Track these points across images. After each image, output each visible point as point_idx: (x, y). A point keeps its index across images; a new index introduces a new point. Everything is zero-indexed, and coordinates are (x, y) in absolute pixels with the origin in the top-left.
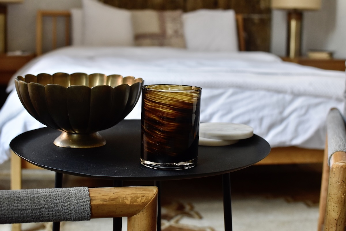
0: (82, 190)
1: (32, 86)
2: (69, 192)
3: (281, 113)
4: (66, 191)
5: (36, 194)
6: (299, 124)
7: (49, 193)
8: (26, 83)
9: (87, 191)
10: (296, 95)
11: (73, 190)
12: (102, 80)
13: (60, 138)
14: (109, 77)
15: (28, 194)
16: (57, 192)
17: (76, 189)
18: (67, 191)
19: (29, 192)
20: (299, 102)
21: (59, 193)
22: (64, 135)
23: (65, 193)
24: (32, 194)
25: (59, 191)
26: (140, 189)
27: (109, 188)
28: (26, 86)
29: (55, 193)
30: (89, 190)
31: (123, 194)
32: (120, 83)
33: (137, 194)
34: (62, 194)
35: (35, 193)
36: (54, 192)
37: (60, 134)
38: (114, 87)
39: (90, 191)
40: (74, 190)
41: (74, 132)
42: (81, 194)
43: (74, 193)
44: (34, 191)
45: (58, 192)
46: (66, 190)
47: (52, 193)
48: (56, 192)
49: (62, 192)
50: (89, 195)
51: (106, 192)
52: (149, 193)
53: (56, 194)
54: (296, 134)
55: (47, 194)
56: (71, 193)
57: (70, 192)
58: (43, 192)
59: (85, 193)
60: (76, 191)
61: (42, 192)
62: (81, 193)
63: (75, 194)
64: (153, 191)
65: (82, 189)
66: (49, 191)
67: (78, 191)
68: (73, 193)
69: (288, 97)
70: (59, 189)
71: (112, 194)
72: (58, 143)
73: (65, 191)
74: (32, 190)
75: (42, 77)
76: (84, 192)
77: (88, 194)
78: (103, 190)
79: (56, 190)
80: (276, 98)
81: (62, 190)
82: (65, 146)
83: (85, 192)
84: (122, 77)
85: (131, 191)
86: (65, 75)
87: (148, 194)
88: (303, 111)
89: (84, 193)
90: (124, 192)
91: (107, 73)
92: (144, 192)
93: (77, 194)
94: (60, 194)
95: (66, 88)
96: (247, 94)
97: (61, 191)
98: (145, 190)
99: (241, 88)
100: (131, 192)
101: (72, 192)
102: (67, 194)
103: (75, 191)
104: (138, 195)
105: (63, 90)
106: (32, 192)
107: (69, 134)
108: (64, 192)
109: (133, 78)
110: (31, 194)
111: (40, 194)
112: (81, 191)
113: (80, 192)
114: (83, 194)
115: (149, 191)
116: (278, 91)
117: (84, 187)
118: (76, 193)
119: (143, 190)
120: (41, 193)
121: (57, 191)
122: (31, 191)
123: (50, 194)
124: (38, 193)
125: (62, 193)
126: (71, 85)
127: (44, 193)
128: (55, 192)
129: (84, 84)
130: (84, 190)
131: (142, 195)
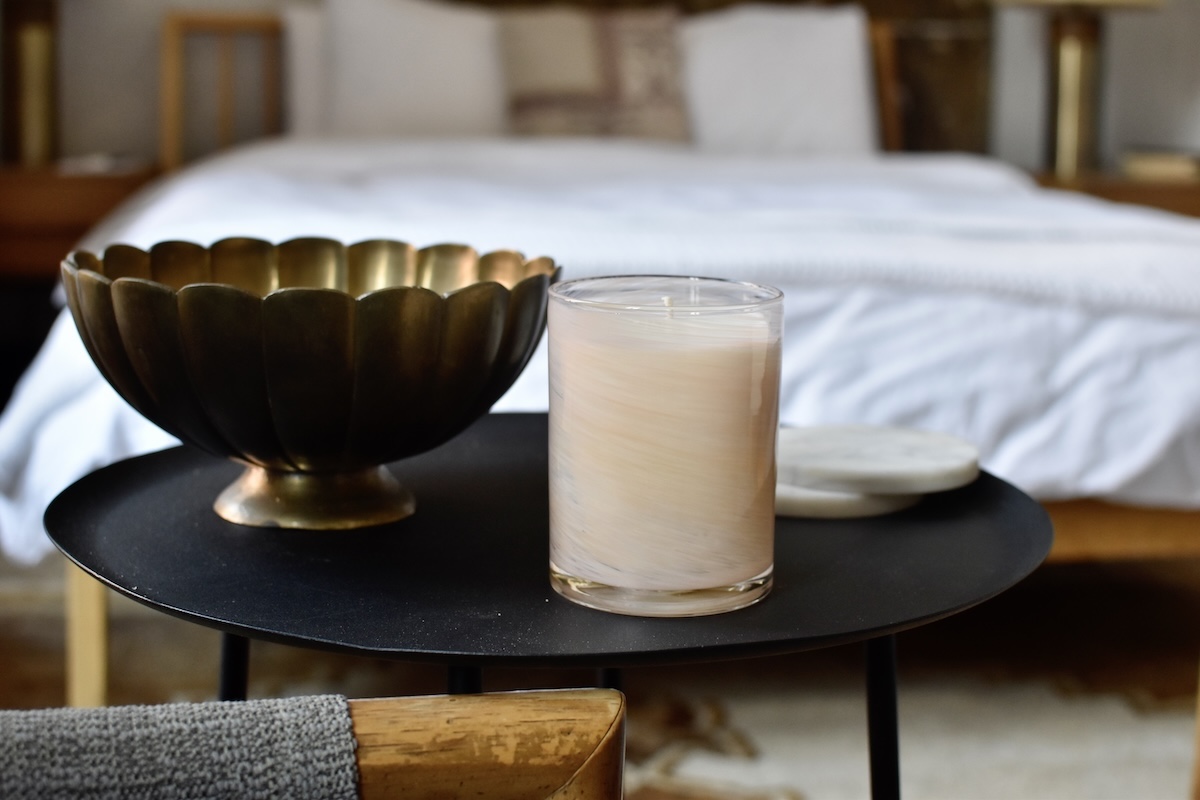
0: (324, 711)
1: (129, 289)
2: (271, 718)
3: (1044, 375)
4: (259, 716)
5: (139, 726)
6: (1111, 416)
7: (189, 721)
8: (106, 281)
9: (345, 715)
10: (1097, 311)
11: (285, 710)
12: (398, 268)
13: (240, 491)
14: (424, 253)
15: (106, 727)
16: (224, 717)
17: (298, 704)
18: (263, 713)
19: (110, 720)
20: (1108, 337)
21: (232, 721)
22: (255, 479)
23: (253, 723)
24: (124, 726)
25: (231, 712)
26: (555, 701)
27: (430, 699)
28: (103, 292)
29: (217, 723)
30: (349, 710)
31: (486, 724)
32: (465, 276)
33: (544, 722)
34: (243, 727)
35: (135, 722)
36: (209, 718)
37: (237, 474)
38: (446, 295)
39: (355, 712)
40: (292, 710)
41: (290, 469)
42: (319, 726)
43: (293, 721)
44: (133, 714)
45: (228, 718)
46: (259, 710)
47: (202, 721)
48: (220, 718)
49: (244, 717)
50: (352, 728)
51: (417, 716)
52: (591, 720)
53: (219, 728)
54: (1098, 451)
55: (185, 727)
56: (278, 723)
57: (277, 715)
58: (165, 718)
59: (334, 722)
60: (300, 711)
61: (161, 717)
62: (320, 722)
63: (297, 725)
64: (606, 711)
65: (322, 705)
66: (192, 713)
67: (308, 714)
68: (287, 723)
69: (1068, 320)
70: (231, 706)
71: (444, 725)
72: (232, 509)
73: (255, 713)
74: (125, 709)
75: (170, 254)
76: (330, 717)
77: (347, 727)
78: (405, 707)
79: (219, 711)
80: (1024, 321)
81: (244, 709)
82: (259, 520)
83: (334, 719)
84: (476, 253)
85: (520, 710)
86: (255, 249)
87: (587, 722)
88: (1121, 371)
89: (331, 723)
90: (491, 714)
91: (419, 237)
92: (569, 715)
93: (304, 727)
94: (237, 726)
95: (260, 300)
96: (921, 307)
97: (237, 713)
98: (573, 707)
99: (899, 286)
100: (520, 717)
101: (285, 715)
102: (261, 725)
103: (294, 715)
104: (548, 726)
105: (248, 305)
106: (122, 719)
107: (275, 475)
108: (251, 716)
109: (516, 258)
110: (119, 727)
111: (154, 725)
112: (318, 714)
113: (317, 719)
114: (326, 724)
115: (591, 709)
116: (1032, 297)
117: (331, 696)
118: (300, 723)
119: (564, 709)
120: (158, 724)
121: (223, 713)
122: (121, 713)
123: (193, 726)
124: (146, 721)
125: (244, 721)
126: (281, 286)
127: (170, 721)
128: (217, 718)
129: (331, 284)
130: (333, 711)
131: (563, 725)
